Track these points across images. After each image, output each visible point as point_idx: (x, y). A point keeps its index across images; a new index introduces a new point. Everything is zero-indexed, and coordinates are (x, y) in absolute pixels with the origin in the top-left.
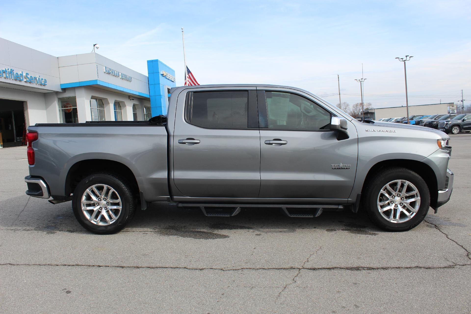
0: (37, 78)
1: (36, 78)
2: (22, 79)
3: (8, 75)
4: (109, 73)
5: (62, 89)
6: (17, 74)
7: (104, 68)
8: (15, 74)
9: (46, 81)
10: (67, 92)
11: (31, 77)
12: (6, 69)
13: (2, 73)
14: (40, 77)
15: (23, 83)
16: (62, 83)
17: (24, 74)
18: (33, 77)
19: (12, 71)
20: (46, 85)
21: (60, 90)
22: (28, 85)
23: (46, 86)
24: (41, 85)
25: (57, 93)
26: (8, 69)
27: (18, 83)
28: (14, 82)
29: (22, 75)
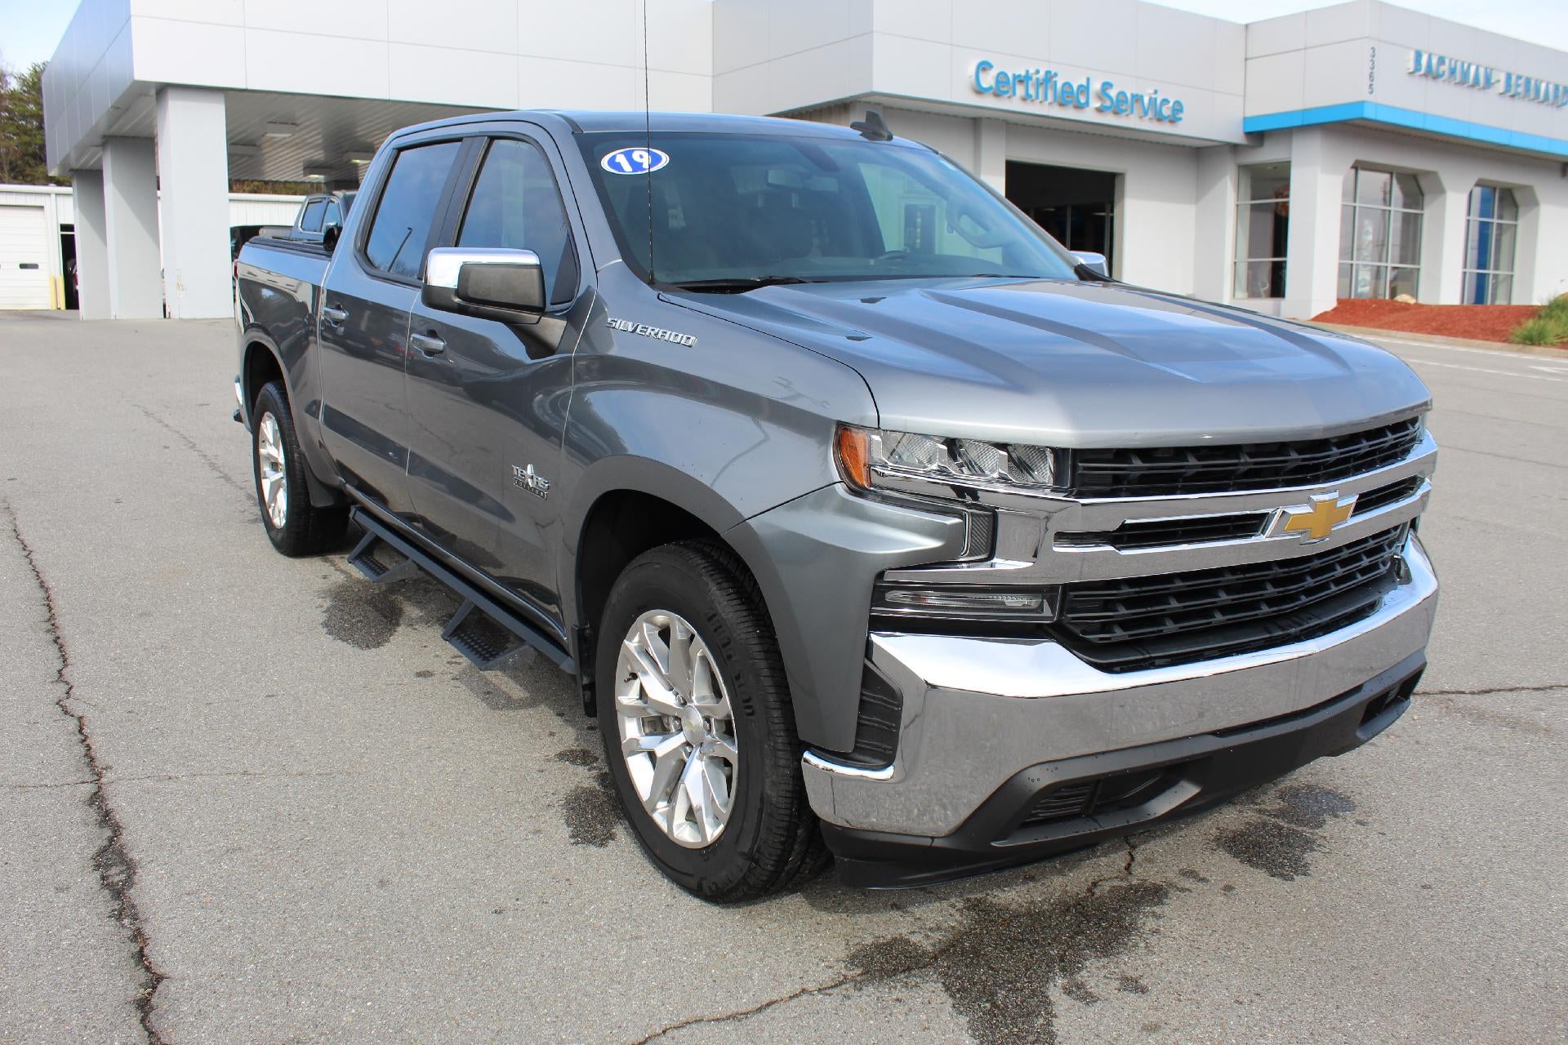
0: (1146, 100)
1: (1142, 97)
2: (1083, 100)
3: (1032, 91)
4: (1432, 75)
5: (1249, 134)
6: (1067, 85)
7: (1412, 56)
8: (1059, 85)
9: (1178, 108)
10: (1267, 143)
11: (1122, 94)
12: (1027, 72)
13: (1014, 84)
14: (1159, 93)
15: (1089, 115)
16: (1248, 114)
17: (1096, 86)
18: (1129, 96)
19: (1050, 77)
20: (1180, 119)
21: (1238, 138)
22: (1109, 119)
23: (1180, 123)
24: (1159, 120)
25: (1234, 148)
26: (1038, 72)
27: (1070, 113)
28: (1056, 112)
29: (1084, 90)
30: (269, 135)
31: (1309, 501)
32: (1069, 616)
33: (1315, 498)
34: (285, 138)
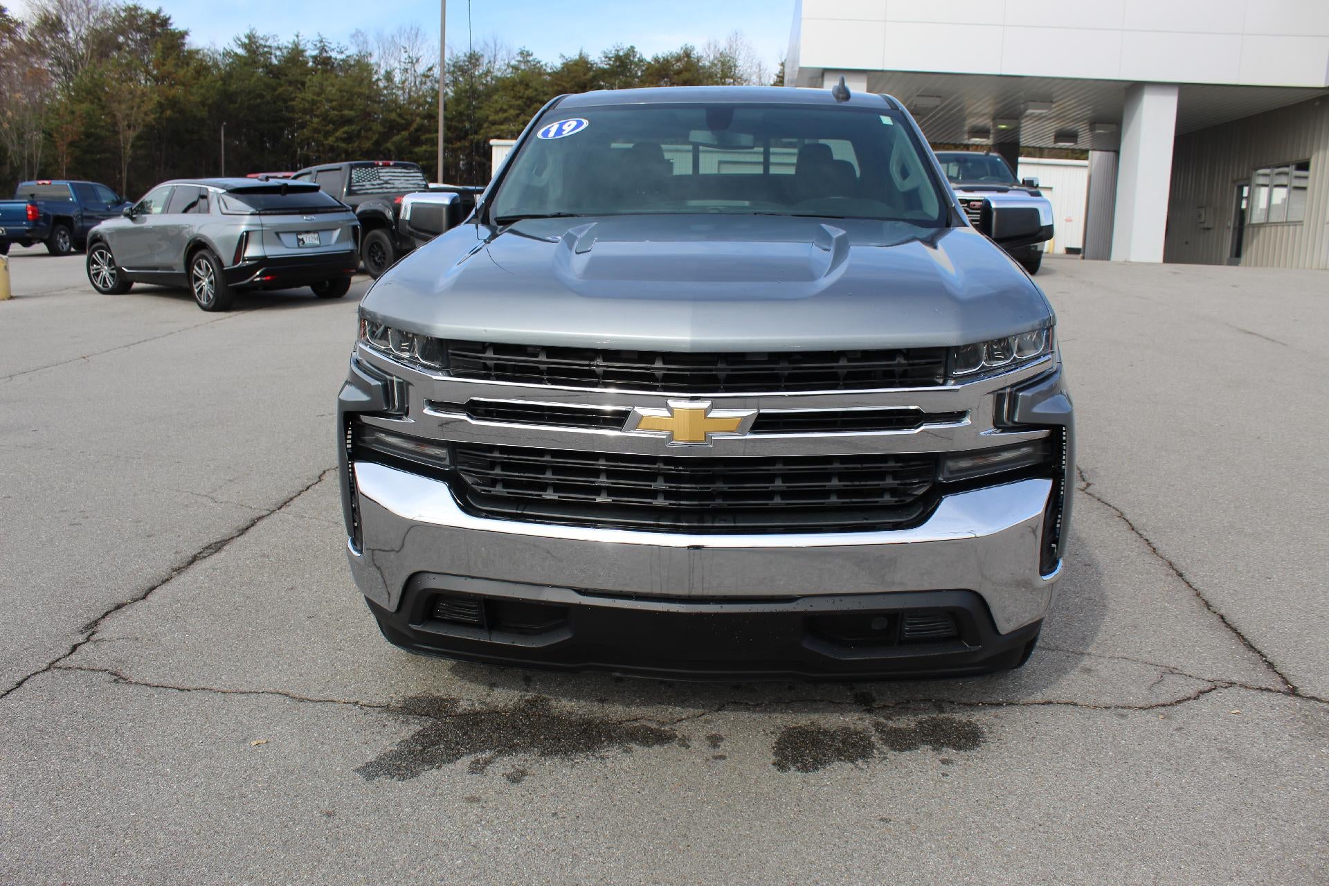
30: (1029, 111)
31: (666, 406)
32: (459, 467)
33: (671, 403)
34: (1042, 113)
